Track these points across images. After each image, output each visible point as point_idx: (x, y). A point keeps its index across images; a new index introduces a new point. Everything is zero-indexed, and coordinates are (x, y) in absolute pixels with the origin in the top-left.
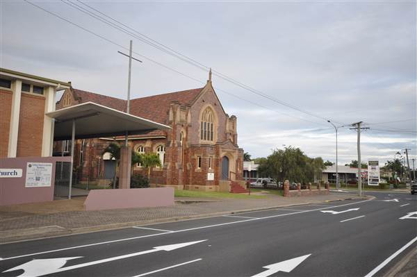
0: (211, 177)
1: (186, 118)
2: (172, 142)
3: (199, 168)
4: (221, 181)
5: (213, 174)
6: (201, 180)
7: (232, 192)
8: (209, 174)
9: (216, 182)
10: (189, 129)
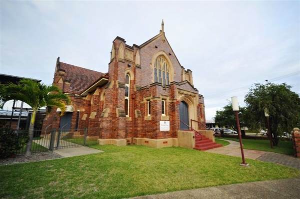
0: (164, 126)
1: (134, 59)
2: (113, 83)
3: (149, 115)
4: (180, 132)
5: (168, 123)
6: (152, 131)
7: (197, 148)
8: (162, 123)
9: (173, 134)
10: (137, 70)
